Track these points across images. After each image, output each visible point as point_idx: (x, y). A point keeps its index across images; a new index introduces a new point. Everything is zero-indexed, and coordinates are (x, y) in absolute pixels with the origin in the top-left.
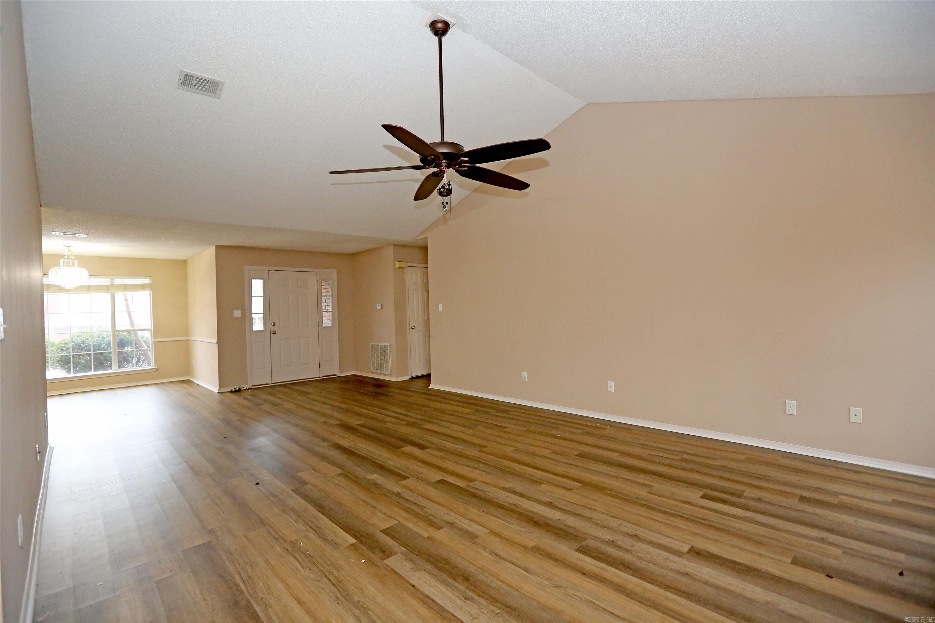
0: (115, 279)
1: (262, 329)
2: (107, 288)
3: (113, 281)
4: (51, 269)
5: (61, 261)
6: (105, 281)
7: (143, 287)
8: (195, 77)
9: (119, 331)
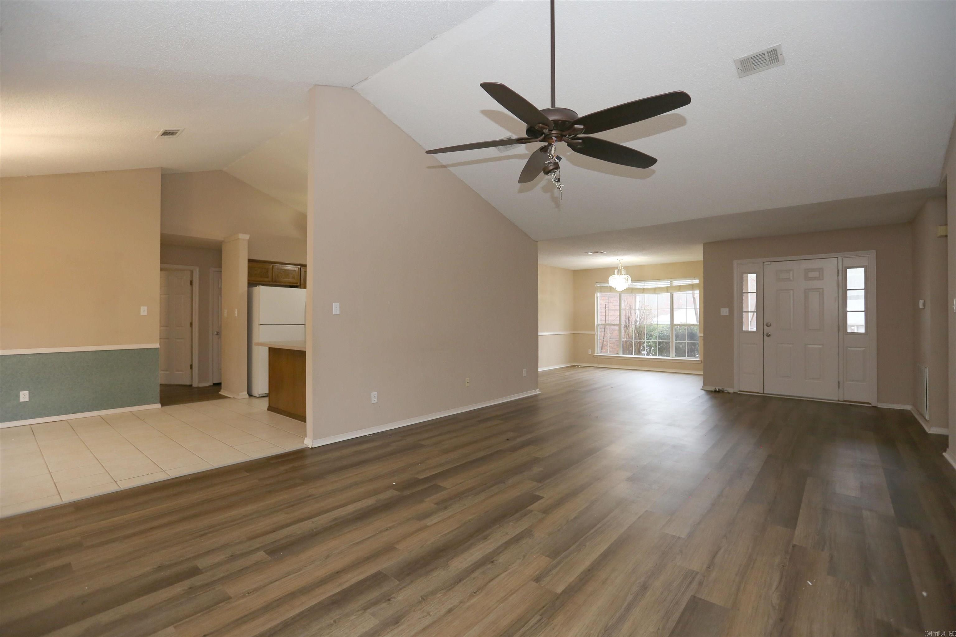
0: (674, 281)
1: (755, 329)
2: (666, 289)
3: (672, 283)
4: (609, 278)
5: (616, 271)
6: (664, 284)
7: (692, 287)
8: (750, 59)
9: (675, 325)
